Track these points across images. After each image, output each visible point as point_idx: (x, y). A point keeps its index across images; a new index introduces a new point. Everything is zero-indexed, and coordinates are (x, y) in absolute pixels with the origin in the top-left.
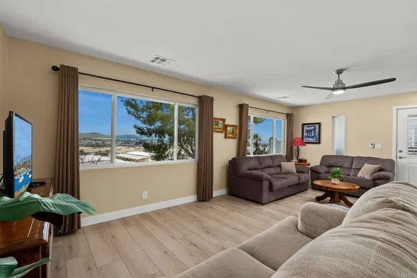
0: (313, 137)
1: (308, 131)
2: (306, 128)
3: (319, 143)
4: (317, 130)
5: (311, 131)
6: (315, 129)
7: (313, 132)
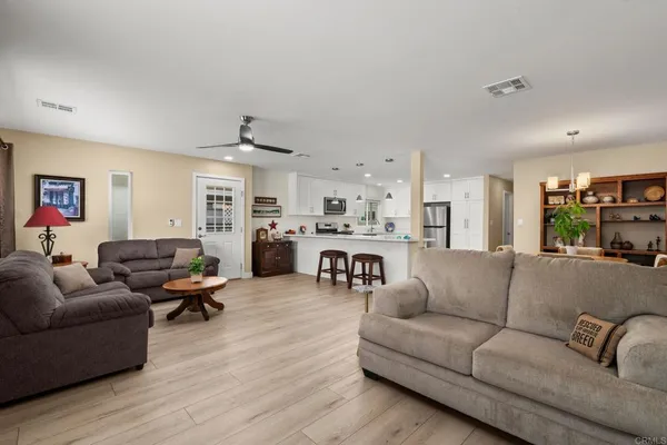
0: (66, 207)
1: (51, 194)
2: (45, 186)
3: (82, 218)
4: (77, 193)
5: (60, 193)
6: (71, 191)
7: (66, 196)
